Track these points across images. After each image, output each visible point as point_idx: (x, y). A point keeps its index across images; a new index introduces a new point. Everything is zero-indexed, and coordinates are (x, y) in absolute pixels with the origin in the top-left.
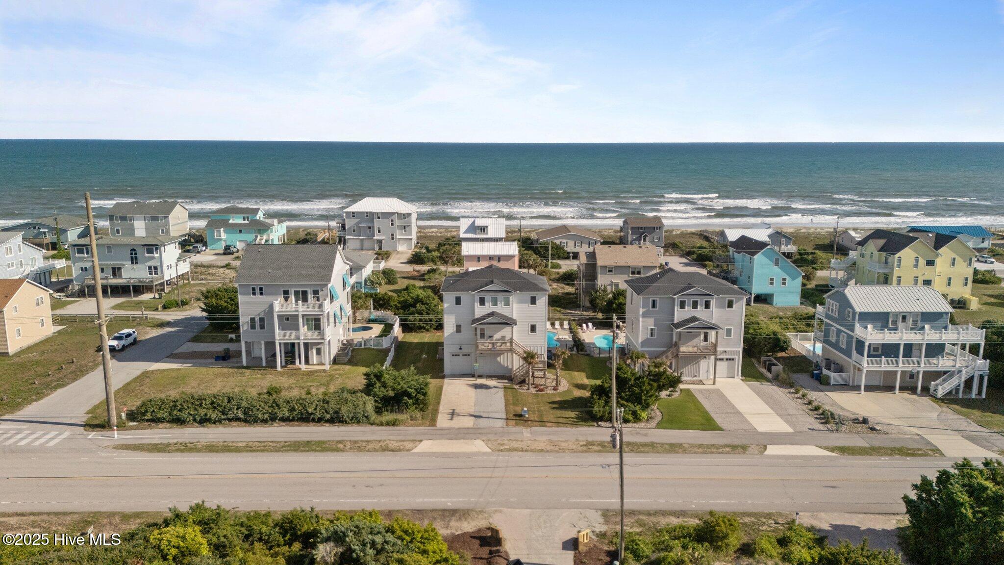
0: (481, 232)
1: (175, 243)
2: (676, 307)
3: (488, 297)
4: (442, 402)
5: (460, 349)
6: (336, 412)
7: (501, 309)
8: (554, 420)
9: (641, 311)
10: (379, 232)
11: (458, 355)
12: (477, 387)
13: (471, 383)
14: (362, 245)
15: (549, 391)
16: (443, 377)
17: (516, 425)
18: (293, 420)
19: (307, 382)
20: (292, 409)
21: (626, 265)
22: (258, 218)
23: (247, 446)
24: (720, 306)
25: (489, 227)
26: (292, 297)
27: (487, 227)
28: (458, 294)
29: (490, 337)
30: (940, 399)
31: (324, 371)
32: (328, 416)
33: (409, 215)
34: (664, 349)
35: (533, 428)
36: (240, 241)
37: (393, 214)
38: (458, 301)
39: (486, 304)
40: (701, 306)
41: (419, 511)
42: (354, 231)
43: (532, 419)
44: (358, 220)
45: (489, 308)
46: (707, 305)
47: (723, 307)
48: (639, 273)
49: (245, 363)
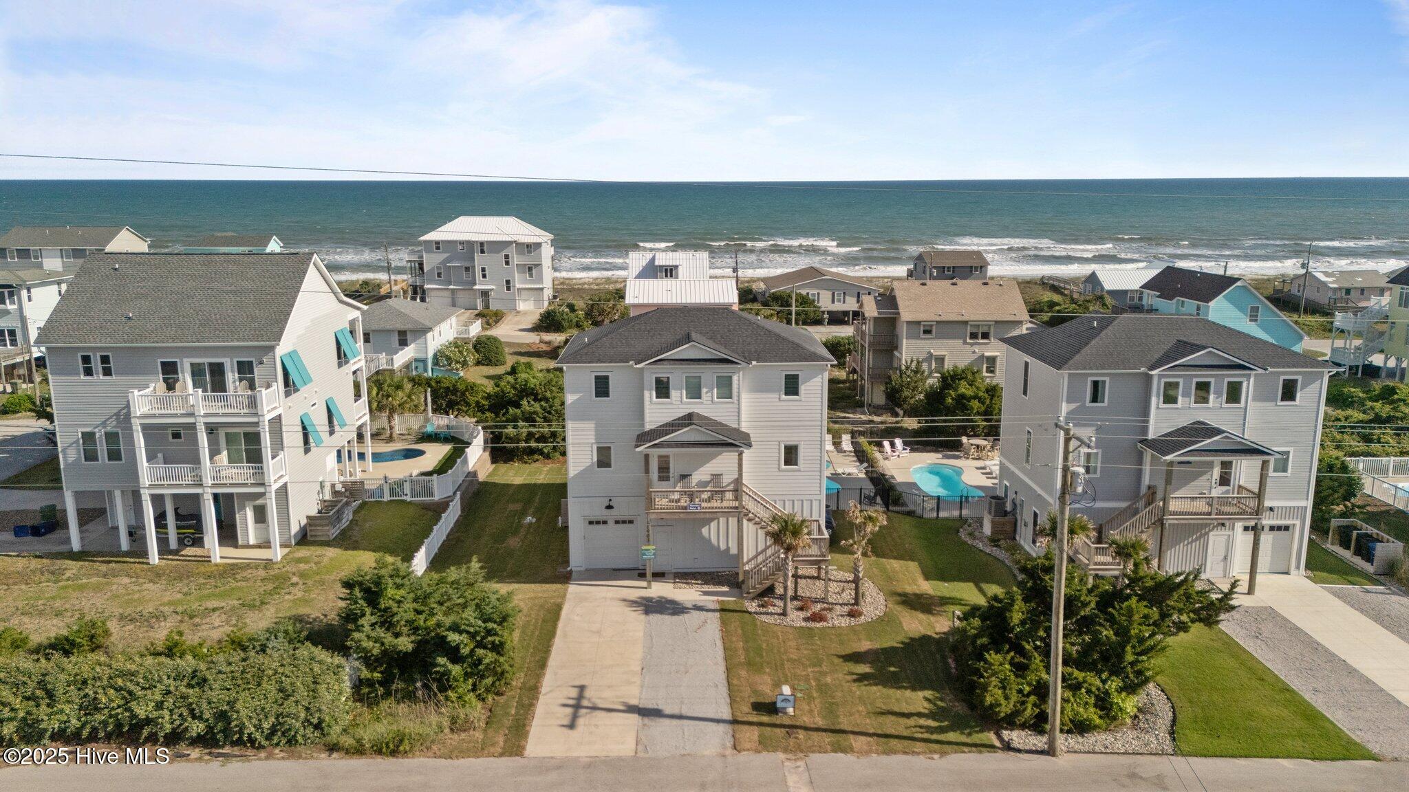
0: (666, 276)
1: (59, 283)
2: (1154, 400)
3: (677, 377)
4: (553, 662)
5: (609, 507)
6: (222, 716)
7: (709, 406)
8: (871, 724)
9: (1065, 408)
10: (484, 276)
11: (605, 522)
12: (651, 607)
13: (634, 594)
14: (453, 297)
15: (838, 620)
16: (566, 578)
17: (764, 745)
18: (93, 738)
19: (209, 597)
20: (91, 706)
21: (961, 318)
24: (1263, 395)
25: (680, 269)
26: (187, 380)
27: (676, 267)
28: (601, 368)
29: (684, 477)
31: (268, 563)
32: (197, 728)
33: (538, 245)
34: (1124, 505)
35: (816, 758)
37: (509, 243)
38: (602, 386)
39: (673, 393)
40: (1219, 394)
42: (439, 275)
43: (806, 720)
44: (446, 255)
45: (679, 404)
46: (1234, 394)
47: (1273, 399)
48: (986, 336)
49: (76, 545)
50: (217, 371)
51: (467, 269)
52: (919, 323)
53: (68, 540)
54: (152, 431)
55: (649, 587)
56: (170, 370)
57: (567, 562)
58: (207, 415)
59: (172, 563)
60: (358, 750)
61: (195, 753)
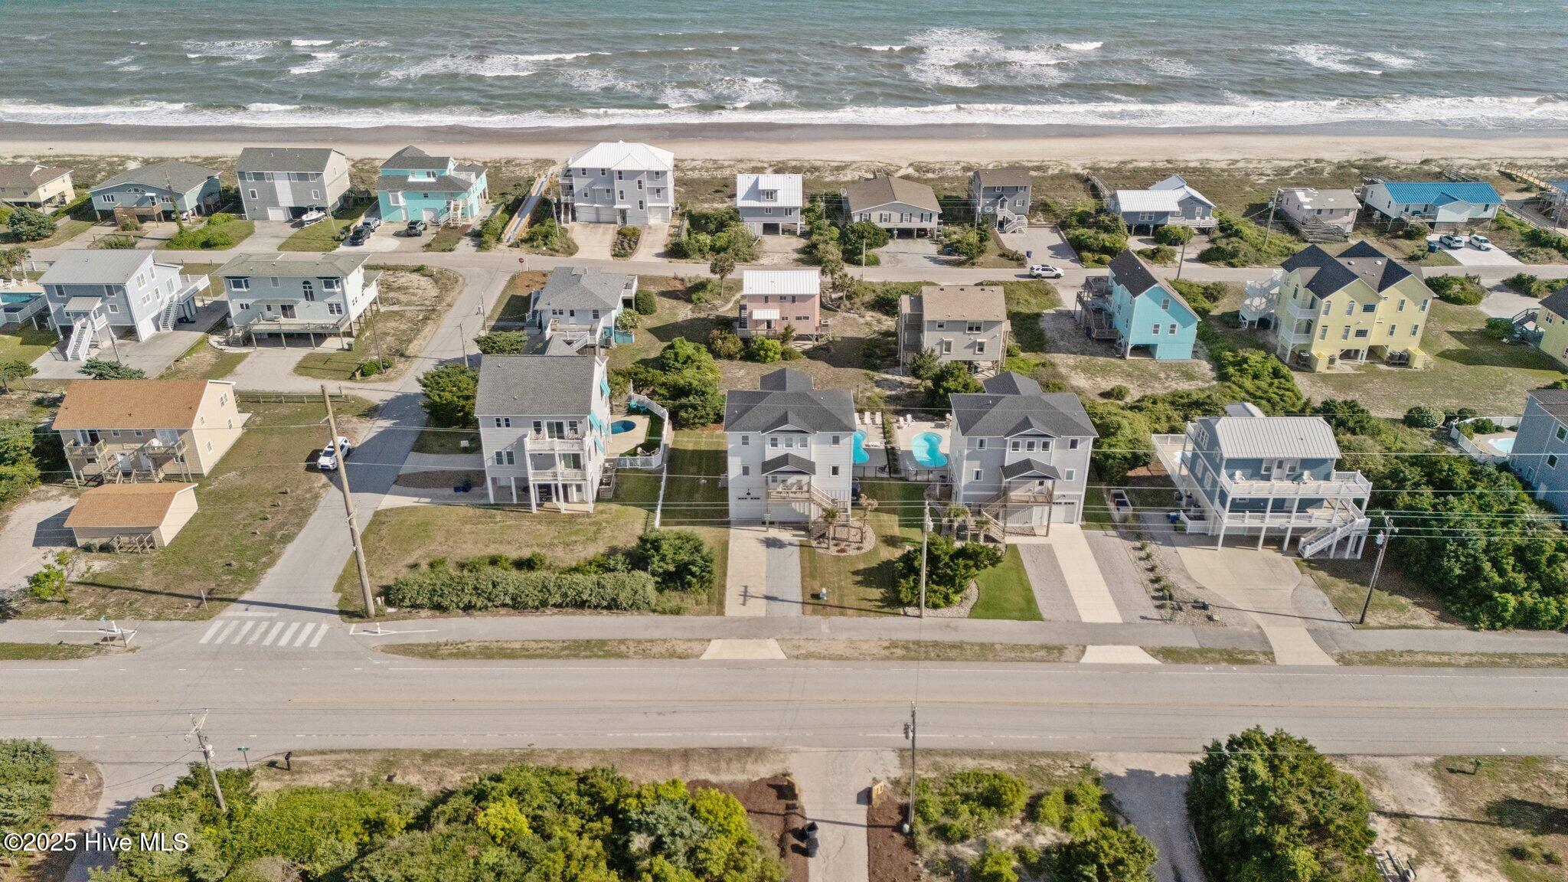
0: (768, 197)
2: (1008, 449)
3: (781, 438)
4: (729, 573)
5: (748, 492)
6: (613, 599)
7: (796, 450)
8: (856, 604)
9: (966, 452)
10: (622, 198)
11: (746, 499)
12: (771, 543)
13: (763, 536)
14: (598, 214)
15: (852, 552)
16: (727, 524)
17: (814, 612)
18: (567, 606)
20: (565, 595)
21: (962, 319)
22: (447, 173)
23: (523, 649)
24: (1061, 446)
25: (779, 192)
26: (545, 430)
27: (775, 191)
28: (745, 433)
29: (784, 481)
30: (1308, 561)
31: (588, 515)
32: (605, 603)
33: (665, 173)
34: (992, 493)
35: (833, 618)
36: (426, 209)
37: (641, 172)
38: (745, 442)
39: (780, 445)
40: (1038, 447)
42: (586, 196)
43: (831, 602)
44: (591, 180)
45: (781, 450)
46: (1046, 446)
47: (1065, 447)
48: (978, 329)
49: (492, 501)
50: (560, 426)
51: (608, 191)
52: (935, 321)
53: (486, 495)
54: (533, 456)
55: (769, 531)
56: (537, 427)
57: (729, 517)
58: (558, 449)
59: (543, 512)
60: (664, 612)
61: (605, 612)
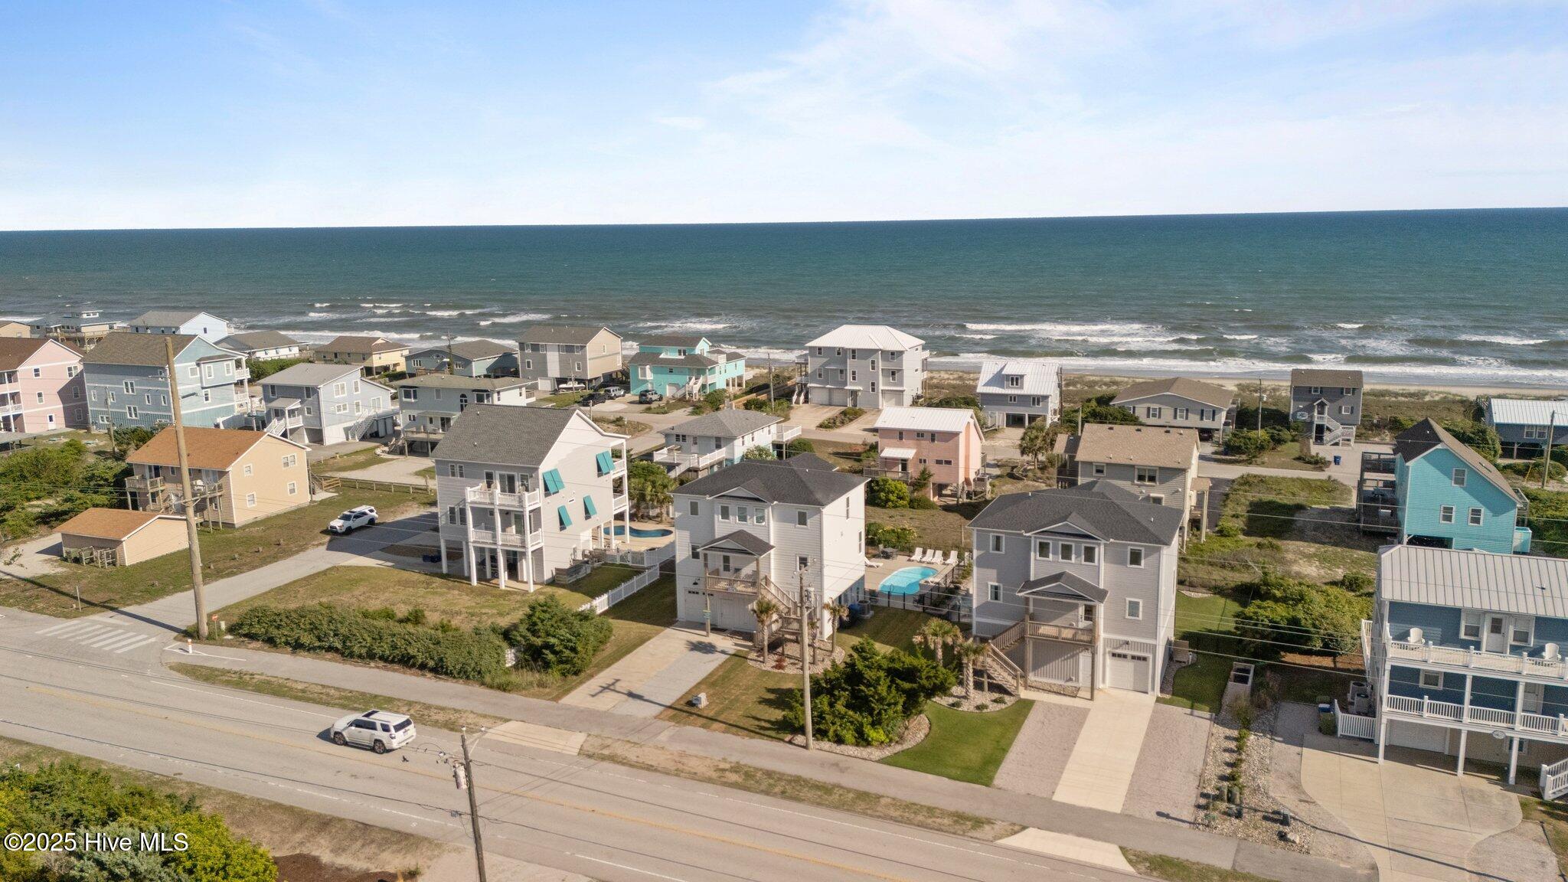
0: (1012, 384)
1: (520, 388)
2: (1032, 554)
3: (733, 506)
4: (615, 666)
5: (695, 584)
7: (751, 527)
8: (735, 720)
10: (854, 378)
11: (697, 593)
12: (698, 647)
13: (697, 639)
14: (830, 398)
16: (671, 624)
17: (670, 718)
18: (392, 662)
19: (483, 607)
21: (1132, 462)
22: (697, 351)
23: (303, 691)
24: (1115, 559)
25: (1025, 378)
26: (497, 483)
27: (1022, 376)
28: (694, 498)
29: (737, 570)
31: (525, 594)
32: (431, 664)
33: (900, 353)
34: (1008, 623)
35: (688, 728)
36: (671, 384)
37: (875, 351)
38: (694, 509)
39: (731, 517)
40: (1078, 556)
41: (366, 827)
42: (820, 375)
43: (703, 712)
44: (825, 360)
45: (733, 524)
46: (1089, 555)
47: (1123, 563)
48: (1152, 479)
50: (511, 479)
51: (841, 372)
52: (1091, 463)
53: (441, 568)
54: (476, 511)
55: (707, 636)
56: (490, 477)
57: (676, 617)
58: (500, 505)
59: (484, 585)
60: (491, 687)
61: (429, 675)
